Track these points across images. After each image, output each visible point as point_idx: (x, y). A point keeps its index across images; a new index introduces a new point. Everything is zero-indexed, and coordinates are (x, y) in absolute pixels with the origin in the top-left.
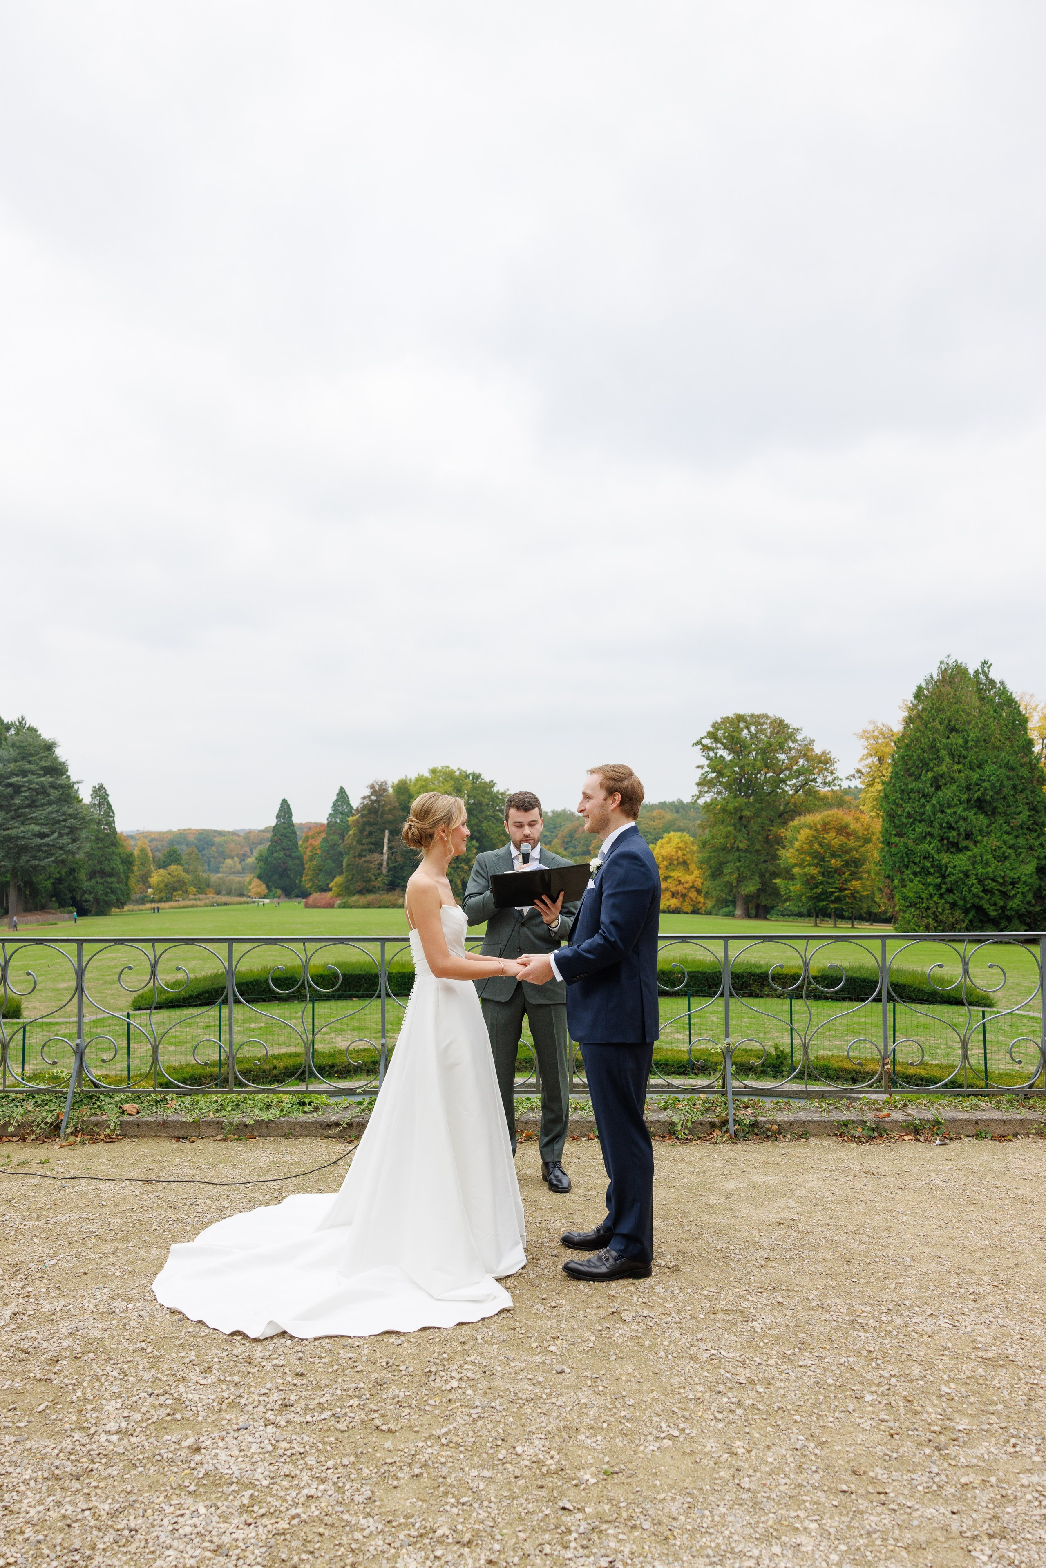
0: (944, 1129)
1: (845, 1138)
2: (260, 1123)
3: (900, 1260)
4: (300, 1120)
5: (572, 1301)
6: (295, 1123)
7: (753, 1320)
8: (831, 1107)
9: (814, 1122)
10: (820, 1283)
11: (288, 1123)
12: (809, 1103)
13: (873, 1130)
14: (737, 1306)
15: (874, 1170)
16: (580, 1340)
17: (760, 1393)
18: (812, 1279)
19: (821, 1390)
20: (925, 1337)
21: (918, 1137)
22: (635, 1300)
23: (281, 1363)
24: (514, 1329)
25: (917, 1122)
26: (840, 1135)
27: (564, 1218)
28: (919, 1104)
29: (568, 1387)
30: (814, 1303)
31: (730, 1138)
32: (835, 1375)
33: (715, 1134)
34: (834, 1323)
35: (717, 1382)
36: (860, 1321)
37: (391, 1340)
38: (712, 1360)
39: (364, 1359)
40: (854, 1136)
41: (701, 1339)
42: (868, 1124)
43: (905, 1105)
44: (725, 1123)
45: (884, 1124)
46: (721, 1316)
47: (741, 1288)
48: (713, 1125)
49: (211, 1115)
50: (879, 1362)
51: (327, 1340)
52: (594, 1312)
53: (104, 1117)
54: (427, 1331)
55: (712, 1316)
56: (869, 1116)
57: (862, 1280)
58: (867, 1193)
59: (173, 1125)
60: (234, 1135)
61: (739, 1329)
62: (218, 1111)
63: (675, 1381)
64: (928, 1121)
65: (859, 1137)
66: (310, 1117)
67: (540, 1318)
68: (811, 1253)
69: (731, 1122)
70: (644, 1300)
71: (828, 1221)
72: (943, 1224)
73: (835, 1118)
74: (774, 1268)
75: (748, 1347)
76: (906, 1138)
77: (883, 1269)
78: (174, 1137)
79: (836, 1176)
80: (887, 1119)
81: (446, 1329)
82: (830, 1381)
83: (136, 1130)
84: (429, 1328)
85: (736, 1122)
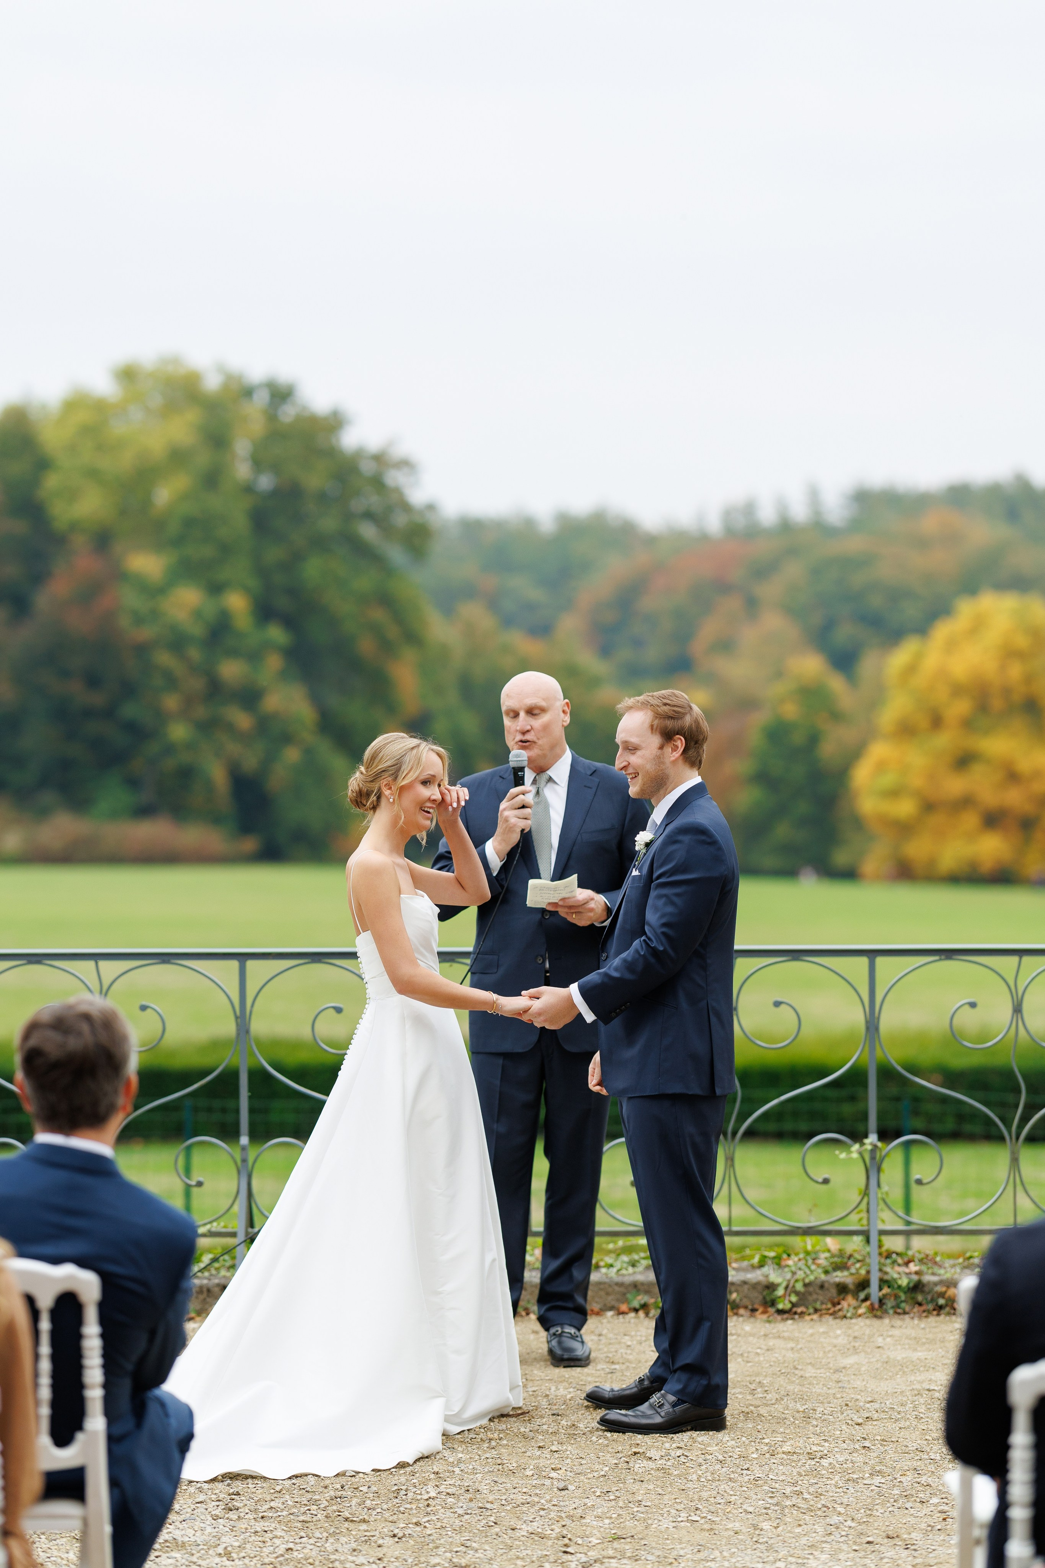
31: (872, 1309)
33: (844, 1304)
44: (864, 1284)
48: (842, 1289)
69: (875, 1283)
85: (883, 1282)
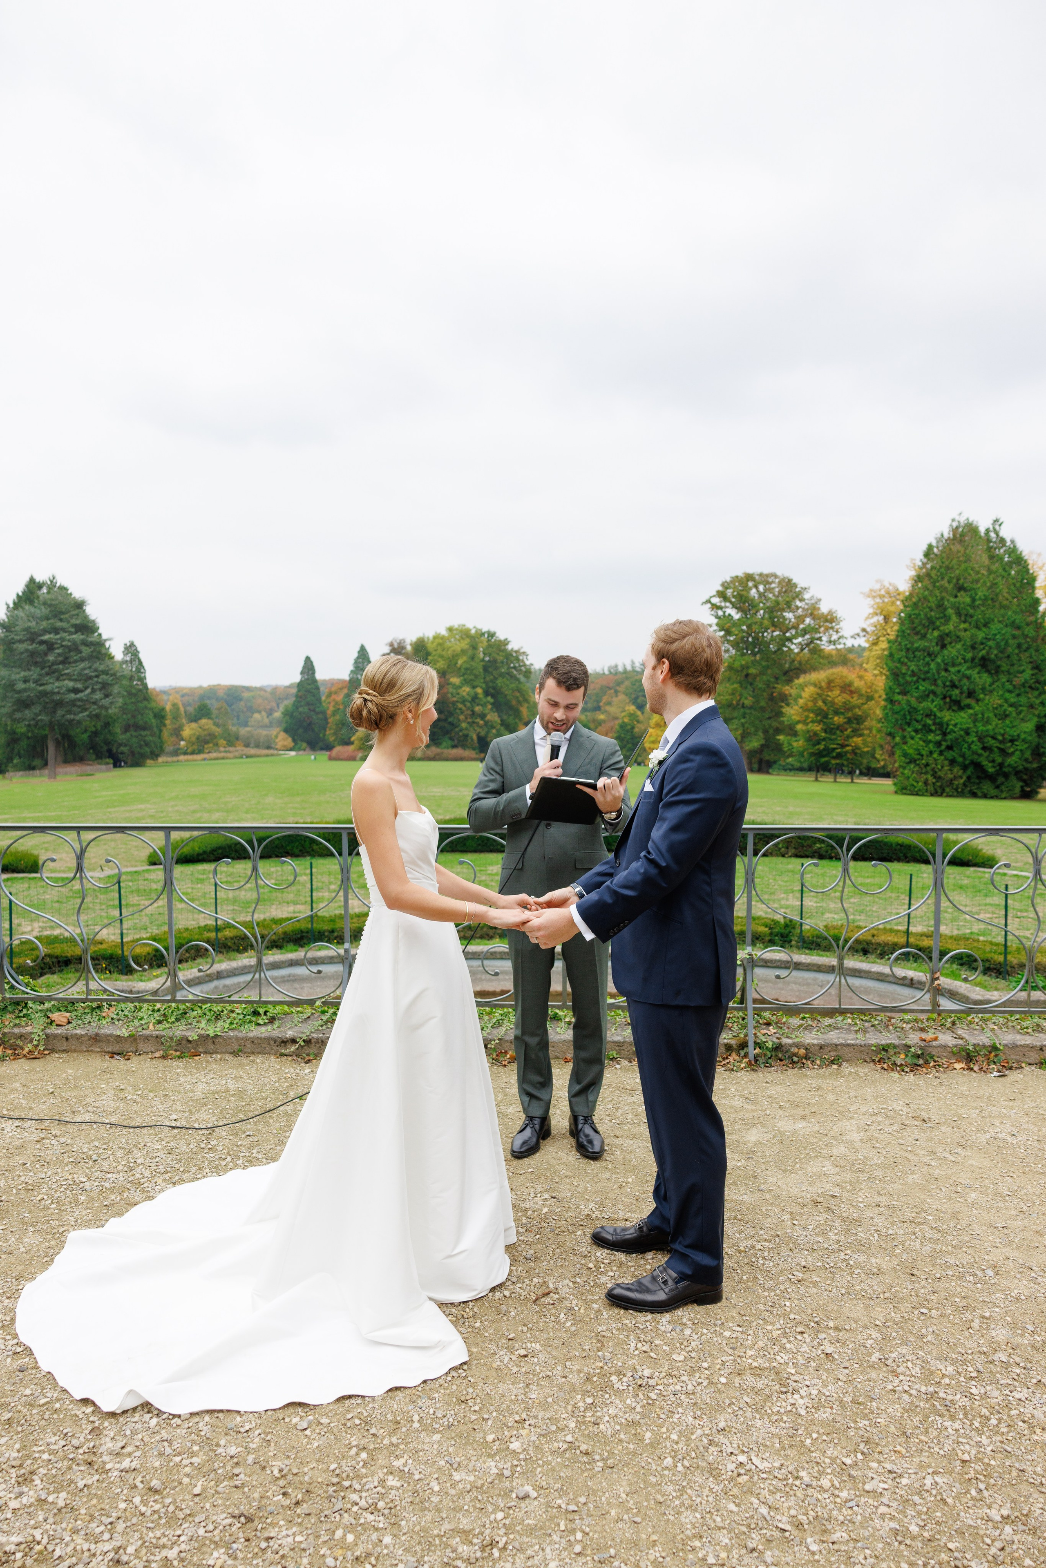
0: (1002, 1057)
1: (885, 1066)
2: (204, 1038)
3: (980, 1274)
4: (251, 1035)
5: (547, 1344)
6: (246, 1039)
7: (795, 1391)
8: (866, 1024)
9: (848, 1045)
10: (879, 1314)
11: (237, 1039)
12: (840, 1018)
13: (918, 1056)
14: (770, 1360)
15: (924, 1115)
16: (554, 1428)
17: (813, 1553)
18: (867, 1307)
19: (903, 1547)
20: (1038, 1431)
21: (972, 1066)
22: (633, 1345)
23: (133, 1465)
24: (465, 1402)
25: (971, 1048)
26: (879, 1061)
27: (547, 1191)
28: (971, 1023)
29: (530, 1531)
30: (875, 1356)
31: (749, 1064)
32: (919, 1513)
33: (731, 1059)
34: (905, 1397)
35: (749, 1526)
36: (942, 1395)
37: (295, 1420)
38: (739, 1475)
39: (250, 1459)
40: (895, 1064)
41: (723, 1430)
42: (913, 1050)
43: (954, 1023)
44: (743, 1045)
46: (750, 1380)
47: (773, 1324)
48: (729, 1047)
49: (151, 1027)
50: (982, 1486)
51: (207, 1418)
52: (576, 1368)
53: (29, 1029)
54: (347, 1402)
55: (737, 1380)
56: (914, 1038)
57: (934, 1311)
58: (921, 1153)
59: (108, 1038)
60: (176, 1051)
61: (775, 1409)
62: (160, 1022)
63: (689, 1518)
64: (984, 1046)
65: (901, 1065)
66: (264, 1031)
67: (502, 1379)
68: (862, 1258)
69: (751, 1044)
70: (646, 1348)
71: (878, 1199)
72: (1025, 1208)
73: (873, 1042)
74: (815, 1284)
75: (791, 1446)
76: (958, 1066)
77: (959, 1290)
78: (108, 1052)
79: (879, 1123)
80: (934, 1043)
81: (373, 1398)
82: (914, 1529)
83: (65, 1044)
84: (350, 1397)
85: (757, 1044)
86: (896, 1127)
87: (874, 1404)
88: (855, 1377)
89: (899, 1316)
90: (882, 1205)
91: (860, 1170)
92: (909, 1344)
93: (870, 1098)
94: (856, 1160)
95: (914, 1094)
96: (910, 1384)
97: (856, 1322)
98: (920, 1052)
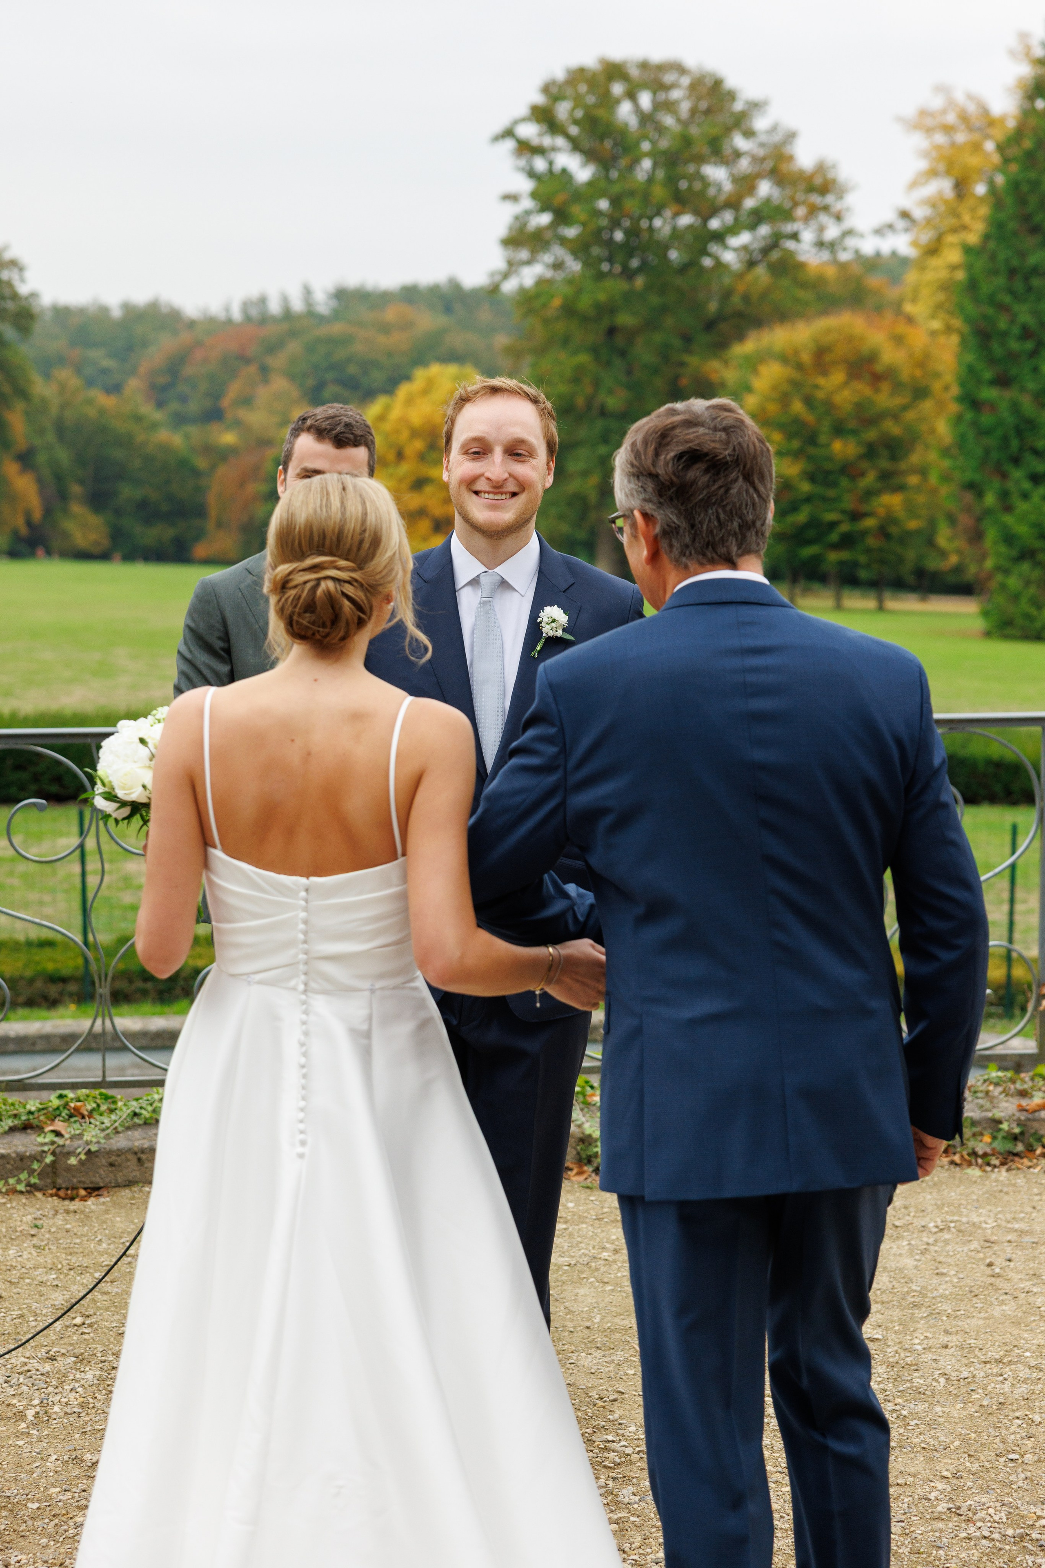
1: (957, 1158)
10: (946, 1466)
13: (1015, 1138)
18: (930, 1460)
30: (942, 1507)
34: (984, 1542)
36: (1035, 1535)
40: (974, 1154)
42: (1005, 1126)
45: (1036, 1125)
56: (1007, 1108)
57: (1028, 1458)
58: (1016, 1277)
65: (985, 1155)
68: (921, 1407)
71: (945, 1339)
80: (1043, 1114)
86: (975, 1245)
87: (941, 1552)
88: (912, 1529)
89: (977, 1465)
90: (950, 1345)
91: (916, 1306)
92: (991, 1492)
93: (930, 1209)
94: (908, 1292)
95: (1006, 1198)
96: (991, 1529)
97: (914, 1476)
98: (1017, 1130)
